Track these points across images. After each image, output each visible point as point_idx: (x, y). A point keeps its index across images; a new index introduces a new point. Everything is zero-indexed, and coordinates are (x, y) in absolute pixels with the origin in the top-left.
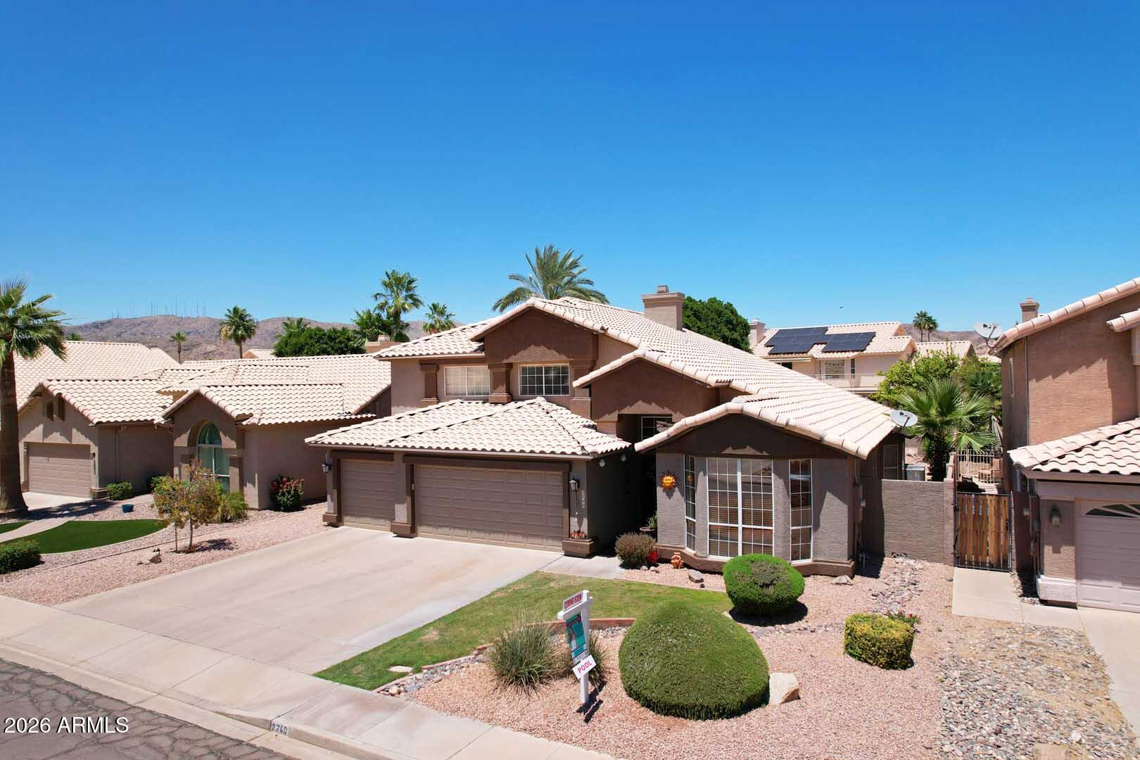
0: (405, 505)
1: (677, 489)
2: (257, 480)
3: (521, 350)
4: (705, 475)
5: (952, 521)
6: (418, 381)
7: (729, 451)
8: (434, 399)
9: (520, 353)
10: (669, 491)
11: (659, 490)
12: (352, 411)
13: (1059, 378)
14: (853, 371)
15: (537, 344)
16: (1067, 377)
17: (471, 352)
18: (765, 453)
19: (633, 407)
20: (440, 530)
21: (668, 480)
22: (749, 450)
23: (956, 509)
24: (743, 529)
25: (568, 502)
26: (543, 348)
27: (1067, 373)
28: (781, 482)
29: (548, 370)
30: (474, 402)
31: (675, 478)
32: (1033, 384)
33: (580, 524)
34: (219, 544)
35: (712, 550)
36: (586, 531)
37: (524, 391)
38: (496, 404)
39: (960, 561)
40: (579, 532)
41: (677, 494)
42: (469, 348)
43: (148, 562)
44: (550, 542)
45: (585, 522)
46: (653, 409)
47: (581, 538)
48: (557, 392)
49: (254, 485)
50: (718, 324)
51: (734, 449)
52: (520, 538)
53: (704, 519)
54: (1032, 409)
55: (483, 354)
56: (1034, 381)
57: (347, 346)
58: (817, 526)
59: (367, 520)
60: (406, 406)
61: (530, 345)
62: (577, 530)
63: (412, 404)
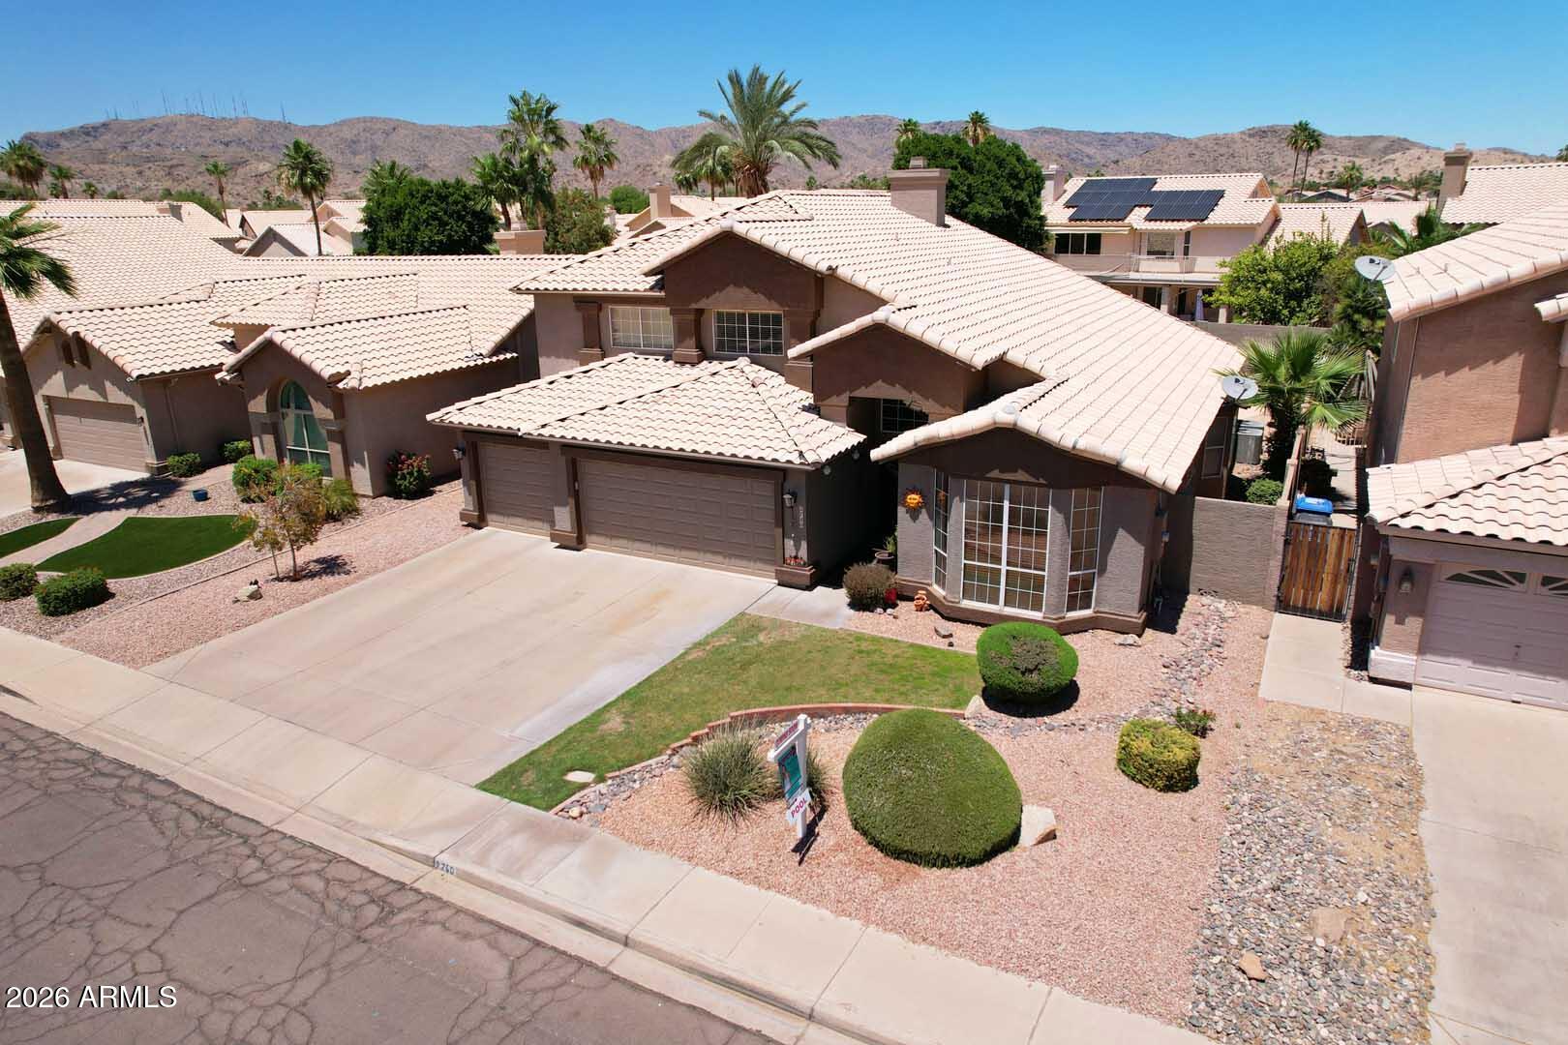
0: (568, 508)
1: (924, 510)
2: (367, 460)
3: (715, 291)
4: (961, 501)
5: (1281, 557)
6: (573, 325)
7: (995, 474)
8: (597, 351)
9: (714, 296)
10: (914, 513)
11: (901, 511)
12: (484, 352)
13: (1453, 376)
14: (1186, 253)
15: (737, 285)
16: (1464, 375)
17: (645, 290)
18: (1042, 481)
19: (870, 388)
20: (615, 542)
21: (913, 499)
22: (1021, 476)
23: (1286, 543)
24: (1007, 571)
25: (780, 521)
26: (746, 290)
27: (1467, 369)
28: (1060, 517)
29: (754, 318)
30: (652, 358)
31: (923, 496)
32: (1416, 382)
33: (797, 547)
34: (331, 566)
35: (967, 594)
36: (805, 558)
37: (721, 346)
38: (683, 364)
39: (1284, 605)
40: (796, 557)
41: (924, 516)
42: (643, 285)
43: (246, 599)
44: (759, 565)
45: (804, 545)
46: (897, 392)
47: (799, 565)
48: (766, 350)
49: (363, 465)
50: (998, 178)
51: (1001, 472)
52: (720, 558)
53: (957, 555)
54: (1408, 416)
55: (663, 294)
56: (1419, 377)
57: (465, 207)
58: (1102, 570)
59: (518, 520)
60: (558, 357)
61: (728, 285)
62: (793, 554)
63: (567, 358)
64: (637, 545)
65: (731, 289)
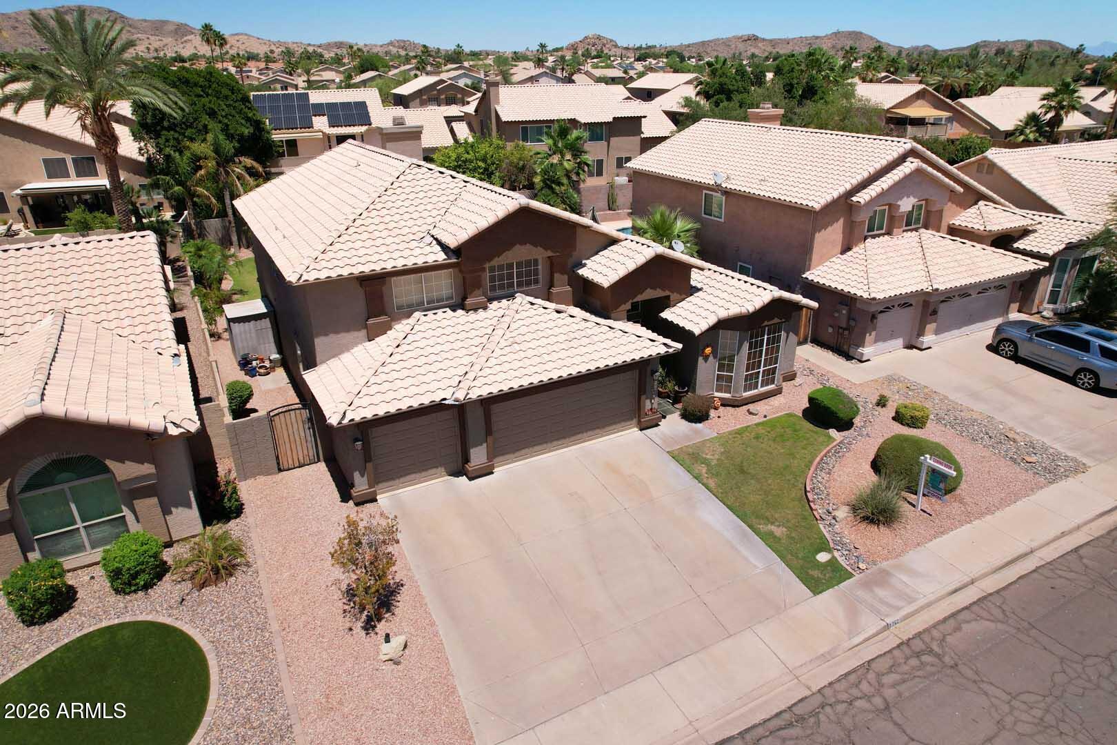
0: (485, 445)
1: (711, 355)
2: (193, 499)
3: (504, 252)
4: (747, 342)
7: (765, 323)
8: (383, 319)
10: (706, 358)
11: (701, 359)
15: (523, 243)
17: (444, 260)
19: (644, 294)
21: (708, 350)
24: (763, 370)
25: (644, 390)
26: (528, 246)
29: (519, 264)
30: (440, 311)
31: (712, 348)
33: (652, 402)
36: (657, 407)
37: (493, 288)
38: (476, 310)
40: (651, 409)
41: (711, 358)
44: (623, 424)
46: (659, 293)
47: (654, 413)
49: (190, 506)
52: (596, 431)
53: (742, 372)
54: (815, 248)
55: (460, 260)
59: (413, 476)
60: (337, 332)
61: (515, 244)
62: (650, 407)
63: (348, 331)
64: (536, 448)
65: (518, 247)
